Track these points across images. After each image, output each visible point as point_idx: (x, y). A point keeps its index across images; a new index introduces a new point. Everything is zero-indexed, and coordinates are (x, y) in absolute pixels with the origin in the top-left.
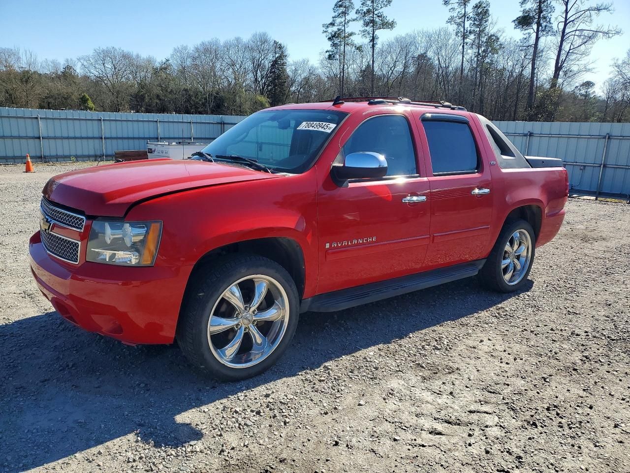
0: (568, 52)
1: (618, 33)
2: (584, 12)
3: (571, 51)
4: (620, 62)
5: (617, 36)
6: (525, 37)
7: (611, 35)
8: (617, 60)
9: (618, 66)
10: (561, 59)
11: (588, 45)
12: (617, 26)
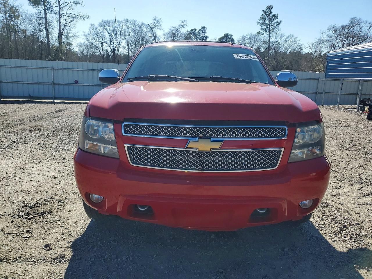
0: (65, 25)
1: (87, 18)
2: (68, 3)
3: (66, 24)
4: (86, 34)
5: (87, 19)
6: (38, 11)
7: (84, 19)
8: (85, 32)
9: (86, 36)
10: (61, 28)
11: (74, 22)
12: (87, 14)
